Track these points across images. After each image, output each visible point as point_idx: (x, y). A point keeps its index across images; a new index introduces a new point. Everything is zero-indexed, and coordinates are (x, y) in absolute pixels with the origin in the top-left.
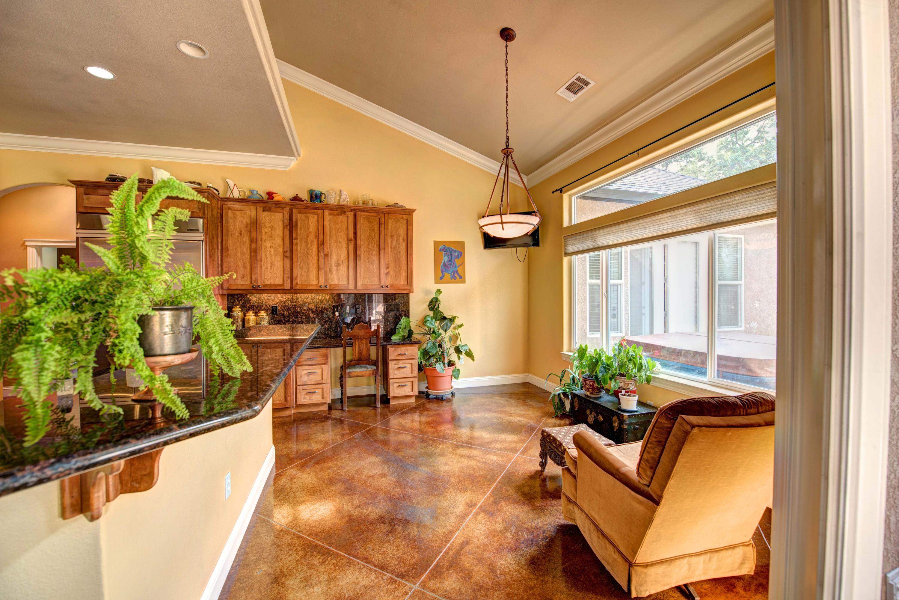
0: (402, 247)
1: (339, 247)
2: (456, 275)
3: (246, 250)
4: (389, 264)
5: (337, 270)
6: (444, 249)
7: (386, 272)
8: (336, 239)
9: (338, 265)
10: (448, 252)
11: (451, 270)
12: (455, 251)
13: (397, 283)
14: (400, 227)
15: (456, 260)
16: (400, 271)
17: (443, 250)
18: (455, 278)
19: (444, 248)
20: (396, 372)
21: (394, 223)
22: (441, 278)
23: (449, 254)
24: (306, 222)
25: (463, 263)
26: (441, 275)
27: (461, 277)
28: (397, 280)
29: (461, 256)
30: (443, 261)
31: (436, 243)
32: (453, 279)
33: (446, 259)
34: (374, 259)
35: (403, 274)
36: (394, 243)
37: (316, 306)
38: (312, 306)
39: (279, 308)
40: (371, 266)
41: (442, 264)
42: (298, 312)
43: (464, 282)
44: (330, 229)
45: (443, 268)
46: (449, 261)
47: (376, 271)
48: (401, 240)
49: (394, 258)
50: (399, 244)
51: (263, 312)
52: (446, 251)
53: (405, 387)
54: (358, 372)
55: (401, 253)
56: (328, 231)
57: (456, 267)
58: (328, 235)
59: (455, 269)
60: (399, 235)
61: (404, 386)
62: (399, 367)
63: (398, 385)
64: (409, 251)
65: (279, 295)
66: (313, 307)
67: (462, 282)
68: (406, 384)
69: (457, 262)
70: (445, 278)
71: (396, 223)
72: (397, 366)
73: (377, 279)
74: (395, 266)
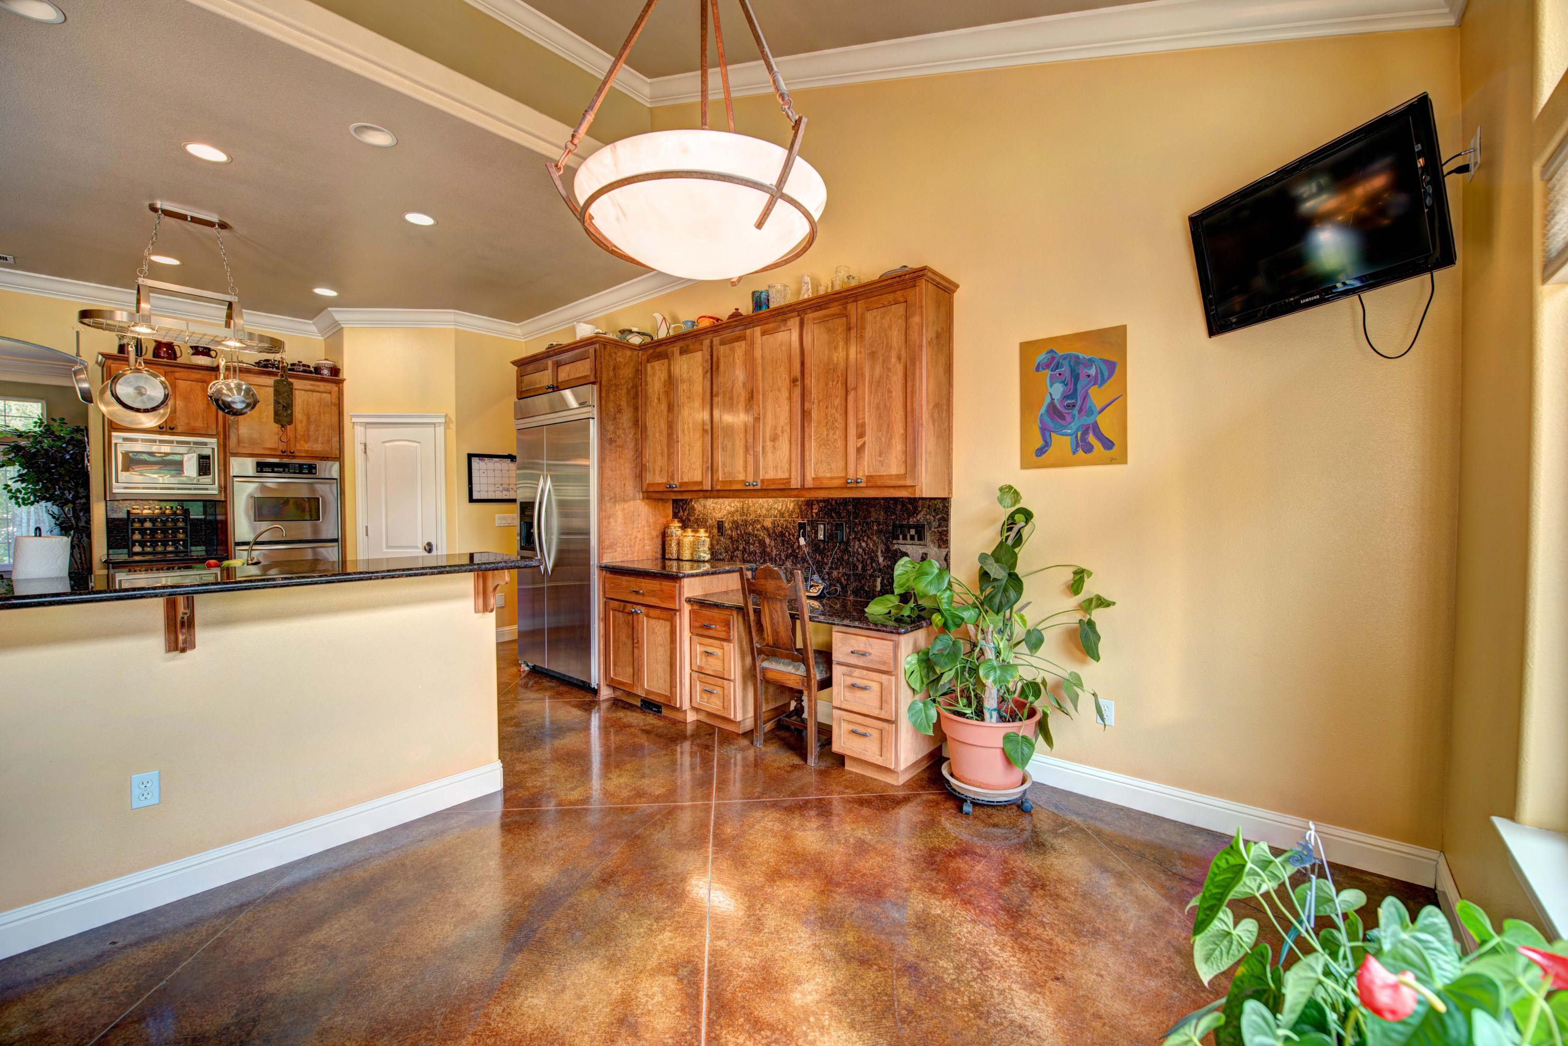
0: (895, 378)
1: (777, 398)
2: (1091, 439)
3: (664, 426)
4: (863, 425)
5: (774, 447)
6: (1053, 363)
7: (859, 444)
8: (773, 383)
9: (774, 439)
10: (1065, 369)
11: (1074, 426)
12: (1091, 362)
13: (883, 472)
14: (890, 327)
15: (1094, 391)
16: (891, 439)
17: (1047, 366)
18: (1088, 449)
19: (1053, 358)
20: (848, 694)
21: (878, 318)
22: (1041, 452)
23: (1067, 374)
24: (731, 359)
25: (1121, 397)
26: (1040, 443)
27: (1108, 444)
28: (882, 463)
29: (1111, 373)
30: (1048, 400)
31: (1026, 348)
32: (1080, 451)
33: (1058, 390)
34: (837, 416)
35: (898, 446)
36: (878, 370)
37: (773, 523)
38: (768, 523)
39: (726, 525)
40: (831, 432)
41: (1043, 409)
42: (749, 534)
43: (1123, 459)
44: (763, 365)
45: (1047, 420)
46: (1065, 397)
47: (840, 443)
48: (893, 360)
49: (878, 408)
50: (889, 370)
51: (702, 530)
52: (1057, 367)
53: (863, 740)
54: (780, 672)
55: (894, 394)
56: (759, 370)
57: (1091, 412)
58: (760, 378)
59: (1089, 420)
60: (889, 347)
61: (864, 735)
62: (853, 686)
63: (851, 727)
64: (909, 384)
65: (727, 501)
66: (770, 525)
67: (1112, 461)
68: (869, 731)
69: (1097, 396)
70: (1051, 451)
71: (882, 318)
72: (850, 681)
73: (841, 464)
74: (879, 429)
